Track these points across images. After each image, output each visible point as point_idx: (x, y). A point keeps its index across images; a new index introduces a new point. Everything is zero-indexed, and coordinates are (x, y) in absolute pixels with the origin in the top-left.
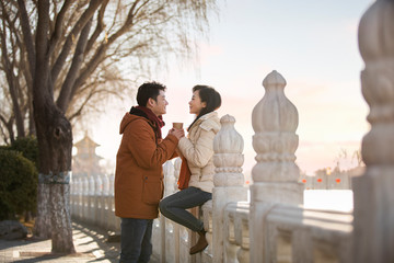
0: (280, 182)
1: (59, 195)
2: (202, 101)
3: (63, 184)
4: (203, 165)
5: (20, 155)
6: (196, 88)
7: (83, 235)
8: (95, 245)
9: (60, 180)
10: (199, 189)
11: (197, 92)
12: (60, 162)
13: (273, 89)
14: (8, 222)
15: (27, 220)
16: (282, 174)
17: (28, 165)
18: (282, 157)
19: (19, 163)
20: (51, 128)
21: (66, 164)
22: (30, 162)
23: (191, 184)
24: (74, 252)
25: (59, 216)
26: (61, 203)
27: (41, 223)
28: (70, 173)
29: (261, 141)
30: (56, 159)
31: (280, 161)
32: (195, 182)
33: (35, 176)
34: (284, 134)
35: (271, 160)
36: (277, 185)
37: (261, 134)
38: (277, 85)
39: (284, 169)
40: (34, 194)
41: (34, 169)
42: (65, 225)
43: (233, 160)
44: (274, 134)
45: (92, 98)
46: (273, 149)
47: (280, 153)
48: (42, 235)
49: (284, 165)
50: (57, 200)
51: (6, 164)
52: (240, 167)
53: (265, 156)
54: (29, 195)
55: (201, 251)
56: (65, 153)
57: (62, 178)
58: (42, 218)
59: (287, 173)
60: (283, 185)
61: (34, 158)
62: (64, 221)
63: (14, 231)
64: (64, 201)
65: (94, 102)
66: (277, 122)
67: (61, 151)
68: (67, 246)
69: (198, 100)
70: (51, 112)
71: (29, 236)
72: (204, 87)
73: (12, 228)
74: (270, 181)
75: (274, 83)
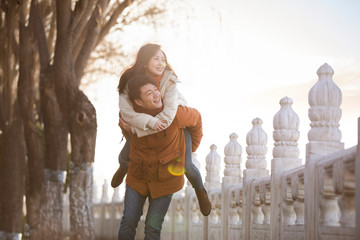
1: (80, 189)
13: (324, 77)
18: (329, 124)
20: (72, 113)
21: (89, 155)
26: (82, 199)
34: (331, 108)
35: (322, 126)
36: (325, 143)
38: (327, 74)
39: (330, 132)
42: (86, 224)
43: (290, 135)
46: (323, 118)
50: (78, 195)
52: (296, 141)
53: (317, 123)
56: (89, 141)
64: (86, 197)
66: (326, 99)
70: (73, 94)
75: (324, 72)
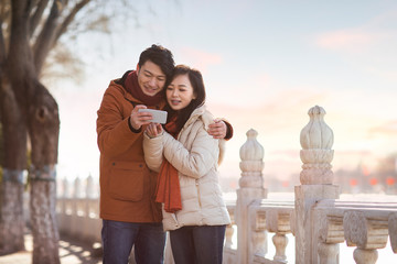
1: (43, 195)
3: (48, 181)
9: (44, 176)
20: (32, 108)
21: (52, 155)
25: (43, 223)
26: (45, 206)
42: (50, 235)
50: (40, 202)
57: (47, 173)
58: (7, 226)
62: (49, 230)
64: (49, 203)
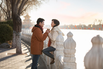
0: (70, 63)
2: (55, 24)
3: (19, 35)
4: (54, 40)
5: (8, 25)
6: (53, 20)
7: (25, 46)
8: (28, 51)
9: (18, 34)
10: (53, 47)
11: (53, 21)
12: (18, 29)
14: (5, 43)
15: (10, 42)
16: (71, 61)
17: (10, 28)
19: (8, 27)
22: (11, 27)
23: (51, 46)
24: (22, 53)
25: (18, 44)
27: (14, 44)
28: (21, 33)
29: (66, 51)
30: (17, 29)
31: (71, 57)
32: (52, 45)
33: (12, 31)
37: (66, 50)
40: (12, 36)
41: (12, 29)
44: (69, 50)
45: (29, 6)
47: (71, 55)
48: (14, 47)
49: (72, 58)
51: (4, 28)
54: (11, 36)
55: (53, 63)
58: (14, 42)
59: (72, 60)
60: (71, 64)
61: (12, 26)
62: (19, 45)
63: (6, 46)
65: (29, 7)
67: (19, 27)
68: (20, 52)
69: (53, 23)
71: (11, 47)
72: (55, 20)
73: (6, 45)
74: (68, 62)
